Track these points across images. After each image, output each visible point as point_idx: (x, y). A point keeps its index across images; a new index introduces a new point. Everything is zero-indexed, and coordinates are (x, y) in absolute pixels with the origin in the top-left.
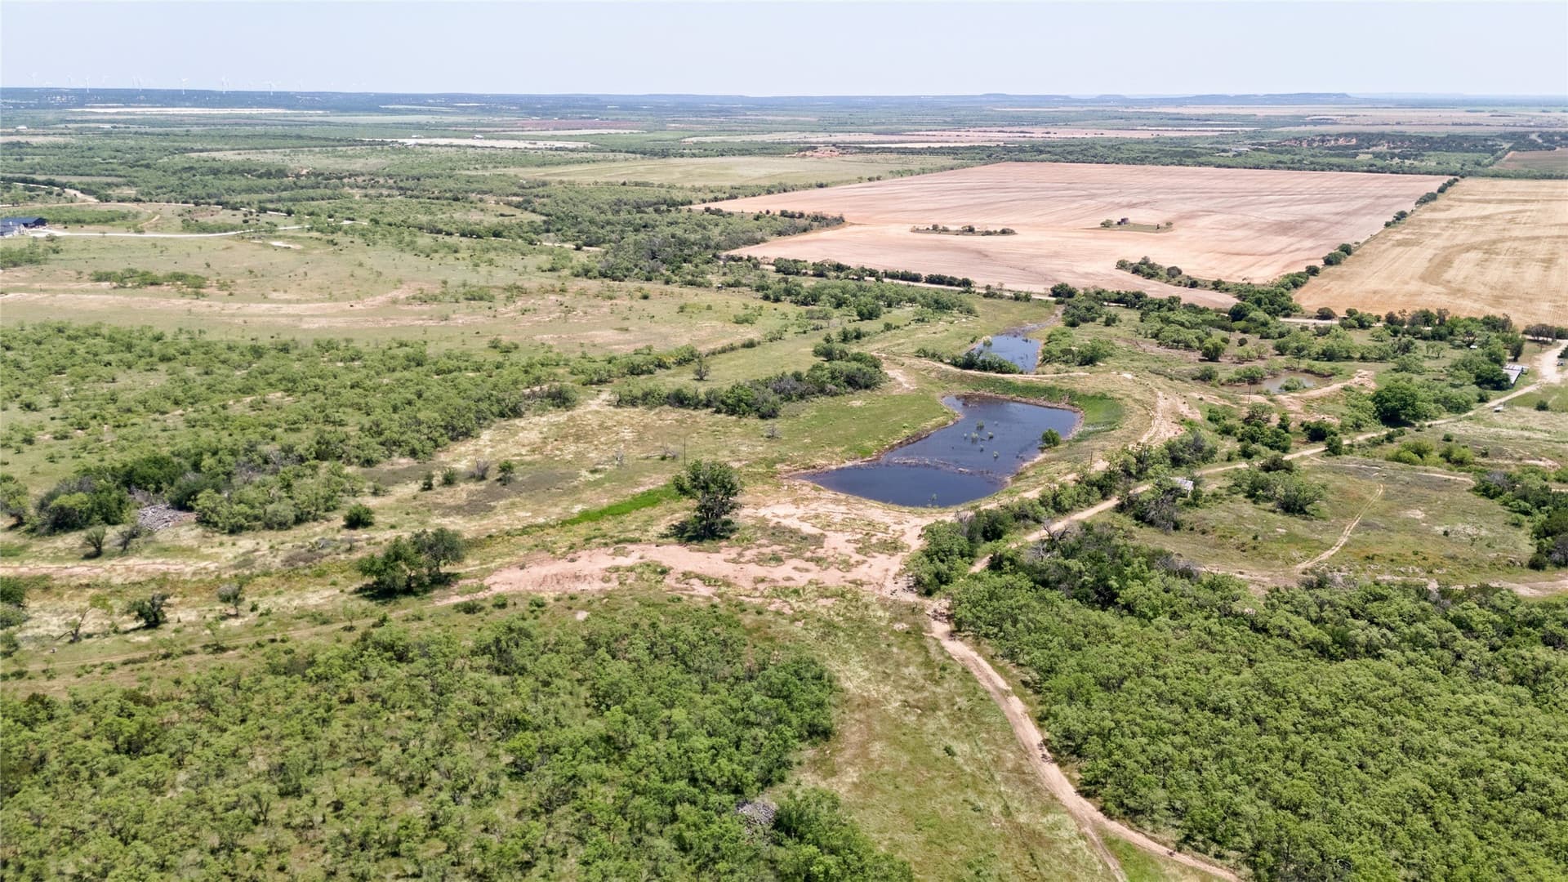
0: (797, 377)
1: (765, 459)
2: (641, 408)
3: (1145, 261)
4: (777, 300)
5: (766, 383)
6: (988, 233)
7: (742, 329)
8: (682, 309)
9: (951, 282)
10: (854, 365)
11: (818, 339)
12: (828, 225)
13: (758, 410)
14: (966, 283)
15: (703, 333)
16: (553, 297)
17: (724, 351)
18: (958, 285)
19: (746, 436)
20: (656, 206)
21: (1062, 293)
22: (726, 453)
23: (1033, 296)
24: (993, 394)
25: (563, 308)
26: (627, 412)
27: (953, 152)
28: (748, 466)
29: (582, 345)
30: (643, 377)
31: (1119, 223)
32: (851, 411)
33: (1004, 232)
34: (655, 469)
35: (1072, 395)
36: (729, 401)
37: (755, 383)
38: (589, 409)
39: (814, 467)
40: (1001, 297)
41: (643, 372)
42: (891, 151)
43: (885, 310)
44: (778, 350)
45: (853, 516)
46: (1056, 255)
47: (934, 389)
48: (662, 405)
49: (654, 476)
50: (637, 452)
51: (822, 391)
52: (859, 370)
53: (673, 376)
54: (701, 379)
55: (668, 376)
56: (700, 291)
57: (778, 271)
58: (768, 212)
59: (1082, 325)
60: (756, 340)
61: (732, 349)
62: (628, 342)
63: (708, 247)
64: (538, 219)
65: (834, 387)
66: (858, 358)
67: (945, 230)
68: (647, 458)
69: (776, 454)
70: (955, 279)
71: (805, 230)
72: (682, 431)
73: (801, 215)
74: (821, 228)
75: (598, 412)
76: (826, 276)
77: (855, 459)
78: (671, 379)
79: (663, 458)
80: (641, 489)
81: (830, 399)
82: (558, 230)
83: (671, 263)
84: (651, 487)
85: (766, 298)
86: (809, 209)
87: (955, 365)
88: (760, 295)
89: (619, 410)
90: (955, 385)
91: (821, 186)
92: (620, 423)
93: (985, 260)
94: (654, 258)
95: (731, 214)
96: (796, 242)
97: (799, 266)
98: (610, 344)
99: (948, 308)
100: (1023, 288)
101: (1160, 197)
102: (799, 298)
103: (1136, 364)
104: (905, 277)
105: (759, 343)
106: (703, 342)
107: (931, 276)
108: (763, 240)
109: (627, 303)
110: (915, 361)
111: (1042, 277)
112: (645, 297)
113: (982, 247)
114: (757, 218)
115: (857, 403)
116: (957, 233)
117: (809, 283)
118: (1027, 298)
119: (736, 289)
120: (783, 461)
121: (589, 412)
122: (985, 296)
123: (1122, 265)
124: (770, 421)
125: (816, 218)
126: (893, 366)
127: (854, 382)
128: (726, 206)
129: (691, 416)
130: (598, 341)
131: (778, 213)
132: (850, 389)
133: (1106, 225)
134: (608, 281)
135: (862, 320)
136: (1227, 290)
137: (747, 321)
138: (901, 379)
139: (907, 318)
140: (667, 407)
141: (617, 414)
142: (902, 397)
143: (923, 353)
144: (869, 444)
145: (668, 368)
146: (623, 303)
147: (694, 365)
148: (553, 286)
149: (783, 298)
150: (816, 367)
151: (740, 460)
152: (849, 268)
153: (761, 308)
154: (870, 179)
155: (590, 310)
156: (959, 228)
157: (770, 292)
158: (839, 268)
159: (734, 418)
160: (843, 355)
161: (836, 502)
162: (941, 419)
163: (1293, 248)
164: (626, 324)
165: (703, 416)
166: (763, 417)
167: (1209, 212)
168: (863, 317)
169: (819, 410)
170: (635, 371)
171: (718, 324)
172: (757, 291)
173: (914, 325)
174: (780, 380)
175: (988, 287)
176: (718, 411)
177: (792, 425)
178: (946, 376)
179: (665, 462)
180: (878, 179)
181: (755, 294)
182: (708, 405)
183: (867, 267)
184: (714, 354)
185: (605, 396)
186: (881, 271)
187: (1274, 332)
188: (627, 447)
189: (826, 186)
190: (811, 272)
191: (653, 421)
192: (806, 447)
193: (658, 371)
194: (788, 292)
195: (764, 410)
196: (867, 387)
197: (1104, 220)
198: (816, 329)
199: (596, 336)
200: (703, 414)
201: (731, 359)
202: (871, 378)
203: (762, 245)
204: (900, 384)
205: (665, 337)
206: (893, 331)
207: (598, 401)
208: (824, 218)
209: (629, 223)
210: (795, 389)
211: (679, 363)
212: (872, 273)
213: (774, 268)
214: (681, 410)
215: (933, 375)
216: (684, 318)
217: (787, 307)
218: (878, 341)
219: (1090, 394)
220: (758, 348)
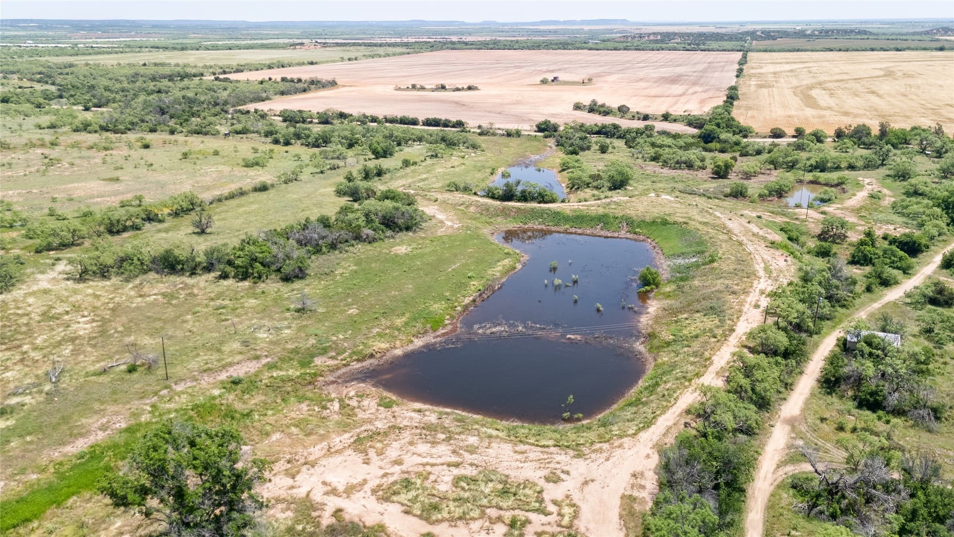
0: (324, 222)
1: (295, 351)
2: (115, 280)
3: (594, 103)
4: (287, 143)
5: (286, 234)
6: (458, 89)
7: (252, 172)
8: (185, 156)
9: (446, 124)
10: (389, 204)
11: (339, 178)
12: (323, 87)
13: (278, 270)
14: (459, 124)
15: (208, 178)
16: (39, 151)
17: (232, 196)
18: (453, 126)
19: (264, 311)
20: (171, 78)
21: (546, 128)
22: (236, 345)
23: (523, 133)
24: (543, 227)
25: (47, 161)
26: (96, 286)
27: (406, 45)
28: (271, 367)
29: (54, 200)
30: (125, 235)
31: (553, 81)
32: (396, 259)
33: (470, 88)
34: (115, 396)
35: (630, 223)
36: (238, 262)
37: (273, 235)
38: (35, 288)
39: (372, 356)
40: (494, 134)
41: (125, 229)
42: (360, 45)
43: (397, 148)
44: (294, 192)
45: (470, 472)
46: (518, 103)
47: (479, 225)
48: (145, 272)
49: (111, 408)
50: (91, 361)
51: (358, 238)
52: (397, 209)
53: (167, 231)
54: (203, 232)
55: (159, 231)
56: (206, 139)
57: (285, 121)
58: (270, 79)
59: (581, 153)
60: (269, 182)
61: (242, 193)
62: (116, 193)
63: (216, 104)
64: (53, 88)
65: (371, 232)
66: (388, 196)
67: (423, 88)
68: (104, 371)
69: (312, 341)
70: (450, 121)
71: (305, 91)
72: (170, 312)
73: (300, 80)
74: (318, 88)
75: (46, 292)
76: (331, 124)
77: (426, 332)
78: (164, 235)
79: (132, 370)
80: (81, 445)
81: (369, 247)
82: (72, 96)
83: (179, 118)
84: (101, 435)
85: (276, 142)
86: (305, 77)
87: (493, 197)
88: (269, 139)
89: (81, 286)
90: (499, 219)
91: (312, 63)
92: (77, 308)
93: (464, 108)
94: (163, 114)
95: (237, 81)
96: (298, 99)
97: (305, 115)
98: (92, 197)
99: (455, 144)
100: (512, 127)
101: (565, 66)
102: (310, 140)
103: (660, 185)
104: (403, 121)
105: (273, 186)
106: (208, 188)
107: (428, 120)
108: (268, 98)
109: (125, 152)
110: (447, 196)
111: (521, 119)
112: (146, 147)
113: (456, 99)
114: (262, 82)
115: (402, 250)
116: (433, 90)
117: (317, 129)
118: (518, 134)
119: (244, 136)
120: (324, 351)
121: (33, 294)
122: (480, 134)
123: (578, 107)
124: (297, 285)
125: (312, 82)
126: (426, 203)
127: (390, 223)
128: (232, 77)
129: (186, 286)
130: (77, 194)
131: (279, 80)
132: (389, 233)
133: (544, 82)
134: (108, 134)
135: (377, 158)
136: (675, 121)
137: (257, 164)
138: (441, 216)
139: (422, 154)
140: (152, 275)
141: (75, 292)
142: (450, 237)
143: (454, 187)
144: (437, 307)
145: (160, 221)
146: (119, 154)
147: (193, 216)
148: (42, 140)
149: (293, 141)
150: (344, 210)
151: (257, 358)
152: (351, 115)
153: (272, 151)
154: (349, 59)
155: (77, 162)
156: (434, 87)
157: (279, 136)
158: (342, 116)
159: (246, 284)
160: (370, 194)
161: (428, 431)
162: (507, 262)
163: (690, 91)
164: (118, 173)
165: (202, 284)
166: (287, 279)
167: (610, 74)
168: (377, 155)
169: (358, 263)
170: (114, 229)
171: (226, 169)
172: (266, 136)
173: (429, 161)
174: (305, 227)
175: (480, 127)
176: (224, 276)
177: (326, 287)
178: (488, 210)
179: (135, 375)
180: (356, 59)
181: (263, 139)
182: (209, 268)
183: (368, 114)
184: (220, 200)
185: (61, 267)
186: (381, 117)
187: (750, 150)
188: (75, 352)
189: (316, 63)
190: (316, 121)
191: (130, 299)
192: (353, 323)
193: (148, 225)
194: (298, 136)
195: (287, 270)
196: (408, 229)
197: (541, 78)
198: (333, 168)
199: (77, 188)
200: (203, 282)
201: (241, 206)
202: (412, 218)
203: (267, 102)
204: (441, 222)
205: (162, 185)
206: (412, 168)
207: (52, 274)
208: (319, 82)
209: (144, 89)
210: (323, 238)
211: (176, 214)
212: (374, 120)
213: (281, 119)
214: (173, 278)
215: (472, 209)
216: (187, 165)
217: (297, 148)
218: (401, 177)
219: (648, 219)
220: (271, 193)
